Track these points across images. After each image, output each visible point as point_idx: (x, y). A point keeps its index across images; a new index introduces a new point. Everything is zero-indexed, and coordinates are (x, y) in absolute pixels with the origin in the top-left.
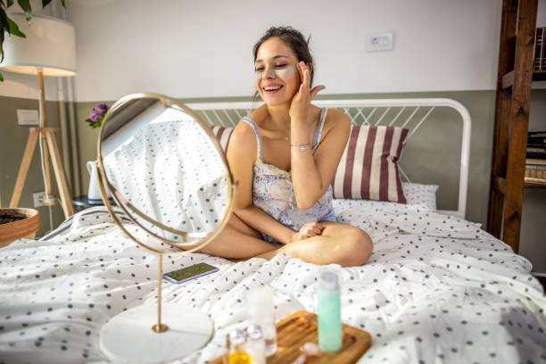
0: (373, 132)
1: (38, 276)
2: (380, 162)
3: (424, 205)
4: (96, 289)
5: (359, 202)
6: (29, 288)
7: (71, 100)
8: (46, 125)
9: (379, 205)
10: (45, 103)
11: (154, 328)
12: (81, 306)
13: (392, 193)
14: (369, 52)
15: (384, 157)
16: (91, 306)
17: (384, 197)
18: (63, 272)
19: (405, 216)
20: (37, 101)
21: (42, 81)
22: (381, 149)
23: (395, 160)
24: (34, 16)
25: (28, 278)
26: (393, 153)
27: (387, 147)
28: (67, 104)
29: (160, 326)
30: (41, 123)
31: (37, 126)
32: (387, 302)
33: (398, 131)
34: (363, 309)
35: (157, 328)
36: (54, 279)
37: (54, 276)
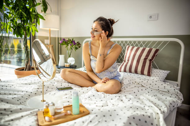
0: (144, 50)
1: (26, 84)
2: (143, 61)
3: (158, 78)
4: (35, 89)
5: (134, 74)
6: (23, 86)
7: (59, 37)
8: (50, 44)
9: (140, 76)
10: (51, 38)
11: (42, 101)
12: (29, 92)
13: (146, 72)
14: (148, 21)
15: (145, 59)
16: (31, 93)
17: (142, 73)
18: (32, 84)
19: (147, 81)
20: (48, 37)
21: (50, 32)
22: (145, 56)
23: (150, 60)
24: (47, 14)
25: (24, 84)
26: (150, 58)
27: (147, 55)
28: (58, 38)
29: (43, 100)
30: (49, 43)
31: (48, 44)
32: (107, 106)
33: (154, 50)
34: (97, 106)
35: (43, 101)
36: (30, 85)
37: (30, 84)
